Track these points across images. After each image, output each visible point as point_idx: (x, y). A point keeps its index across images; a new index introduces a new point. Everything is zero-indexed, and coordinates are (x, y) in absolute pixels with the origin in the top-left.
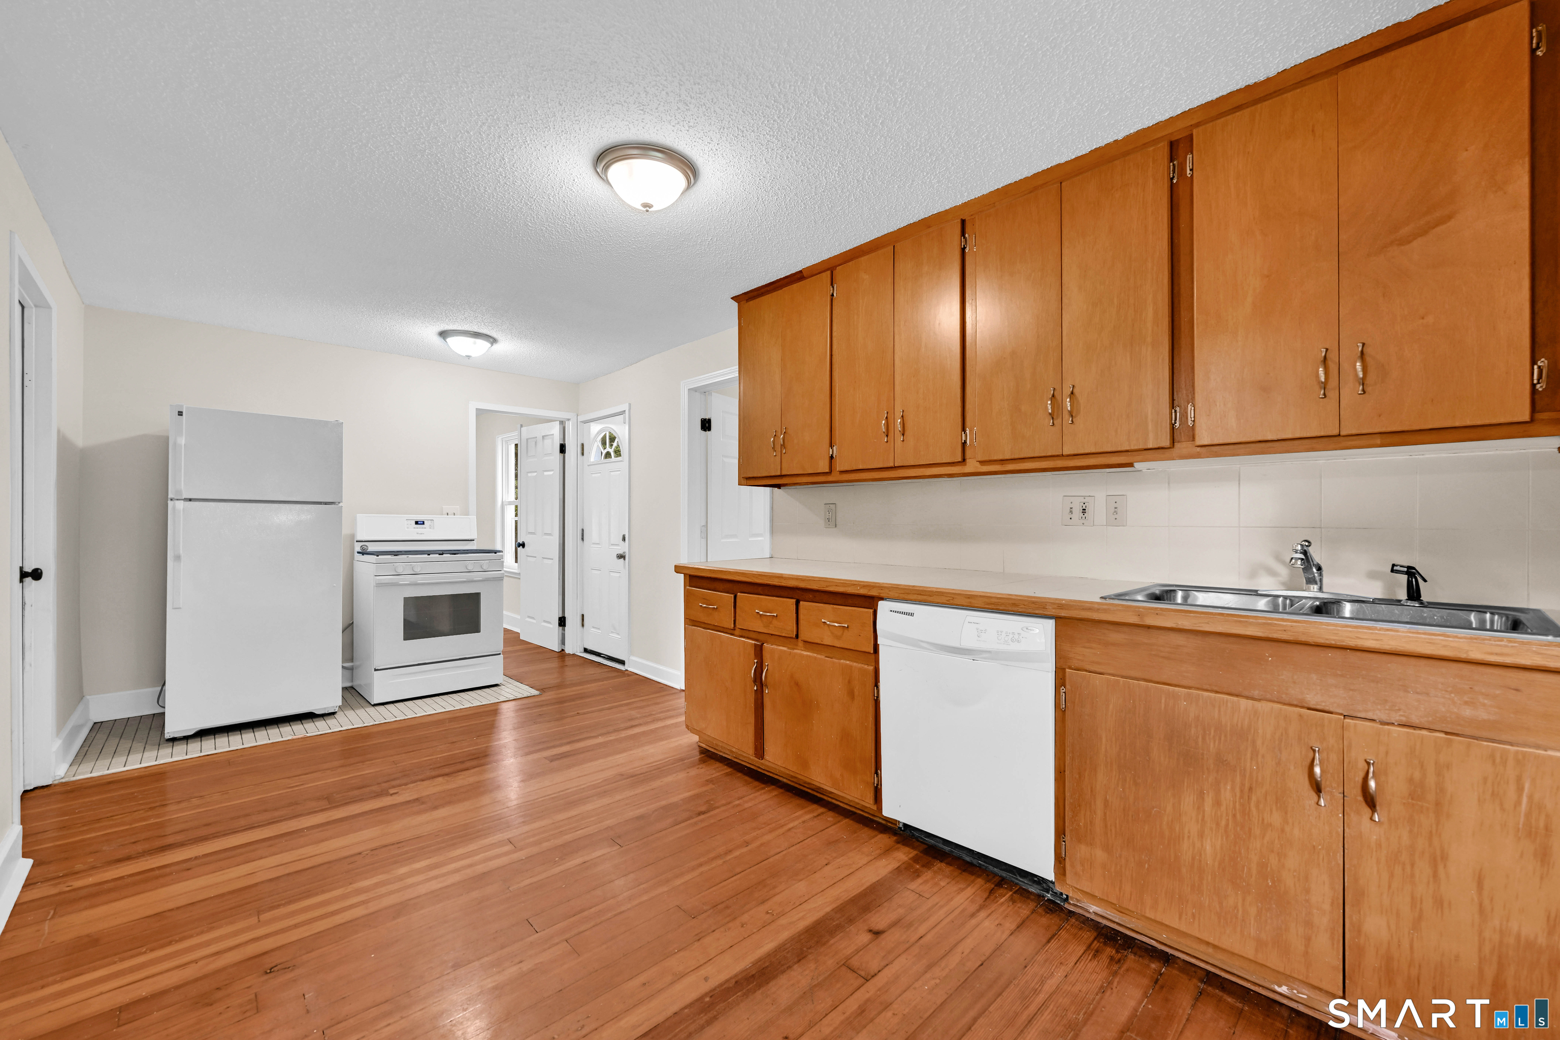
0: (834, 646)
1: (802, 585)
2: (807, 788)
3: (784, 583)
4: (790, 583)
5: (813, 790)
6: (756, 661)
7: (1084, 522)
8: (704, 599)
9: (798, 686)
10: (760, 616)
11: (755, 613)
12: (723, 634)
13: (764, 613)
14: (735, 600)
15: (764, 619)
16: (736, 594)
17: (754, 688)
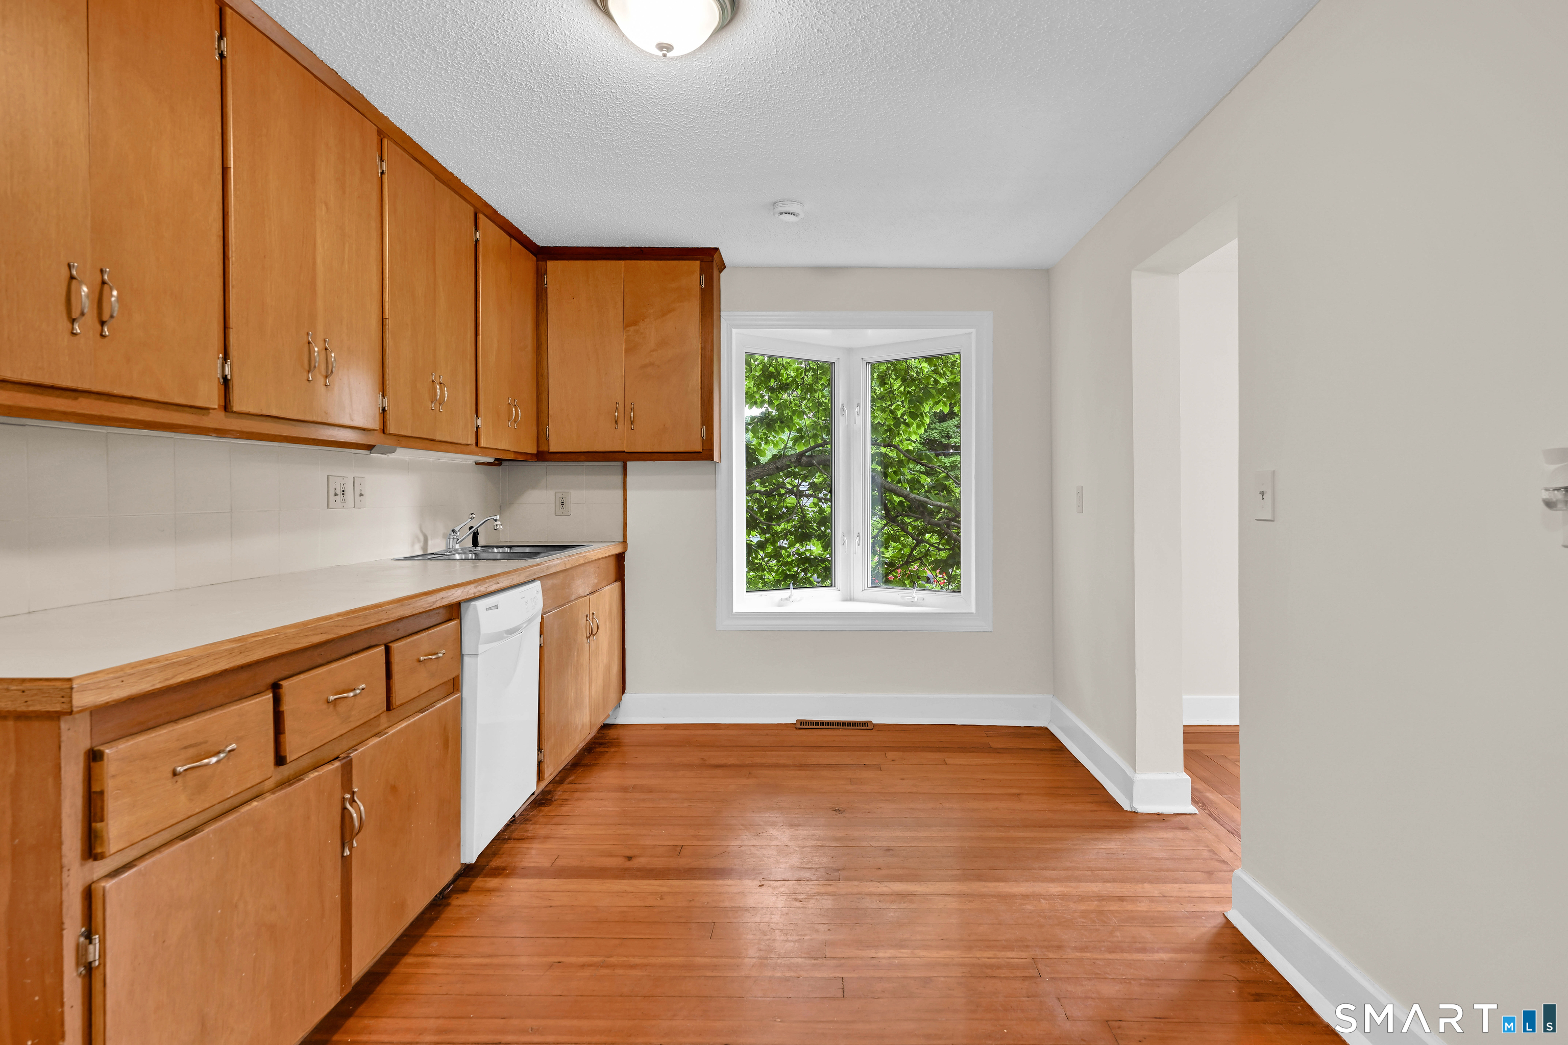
0: (428, 691)
6: (348, 796)
7: (344, 504)
8: (186, 748)
9: (394, 789)
10: (335, 706)
11: (325, 706)
12: (255, 804)
13: (345, 695)
14: (277, 701)
15: (342, 707)
16: (276, 688)
17: (343, 856)
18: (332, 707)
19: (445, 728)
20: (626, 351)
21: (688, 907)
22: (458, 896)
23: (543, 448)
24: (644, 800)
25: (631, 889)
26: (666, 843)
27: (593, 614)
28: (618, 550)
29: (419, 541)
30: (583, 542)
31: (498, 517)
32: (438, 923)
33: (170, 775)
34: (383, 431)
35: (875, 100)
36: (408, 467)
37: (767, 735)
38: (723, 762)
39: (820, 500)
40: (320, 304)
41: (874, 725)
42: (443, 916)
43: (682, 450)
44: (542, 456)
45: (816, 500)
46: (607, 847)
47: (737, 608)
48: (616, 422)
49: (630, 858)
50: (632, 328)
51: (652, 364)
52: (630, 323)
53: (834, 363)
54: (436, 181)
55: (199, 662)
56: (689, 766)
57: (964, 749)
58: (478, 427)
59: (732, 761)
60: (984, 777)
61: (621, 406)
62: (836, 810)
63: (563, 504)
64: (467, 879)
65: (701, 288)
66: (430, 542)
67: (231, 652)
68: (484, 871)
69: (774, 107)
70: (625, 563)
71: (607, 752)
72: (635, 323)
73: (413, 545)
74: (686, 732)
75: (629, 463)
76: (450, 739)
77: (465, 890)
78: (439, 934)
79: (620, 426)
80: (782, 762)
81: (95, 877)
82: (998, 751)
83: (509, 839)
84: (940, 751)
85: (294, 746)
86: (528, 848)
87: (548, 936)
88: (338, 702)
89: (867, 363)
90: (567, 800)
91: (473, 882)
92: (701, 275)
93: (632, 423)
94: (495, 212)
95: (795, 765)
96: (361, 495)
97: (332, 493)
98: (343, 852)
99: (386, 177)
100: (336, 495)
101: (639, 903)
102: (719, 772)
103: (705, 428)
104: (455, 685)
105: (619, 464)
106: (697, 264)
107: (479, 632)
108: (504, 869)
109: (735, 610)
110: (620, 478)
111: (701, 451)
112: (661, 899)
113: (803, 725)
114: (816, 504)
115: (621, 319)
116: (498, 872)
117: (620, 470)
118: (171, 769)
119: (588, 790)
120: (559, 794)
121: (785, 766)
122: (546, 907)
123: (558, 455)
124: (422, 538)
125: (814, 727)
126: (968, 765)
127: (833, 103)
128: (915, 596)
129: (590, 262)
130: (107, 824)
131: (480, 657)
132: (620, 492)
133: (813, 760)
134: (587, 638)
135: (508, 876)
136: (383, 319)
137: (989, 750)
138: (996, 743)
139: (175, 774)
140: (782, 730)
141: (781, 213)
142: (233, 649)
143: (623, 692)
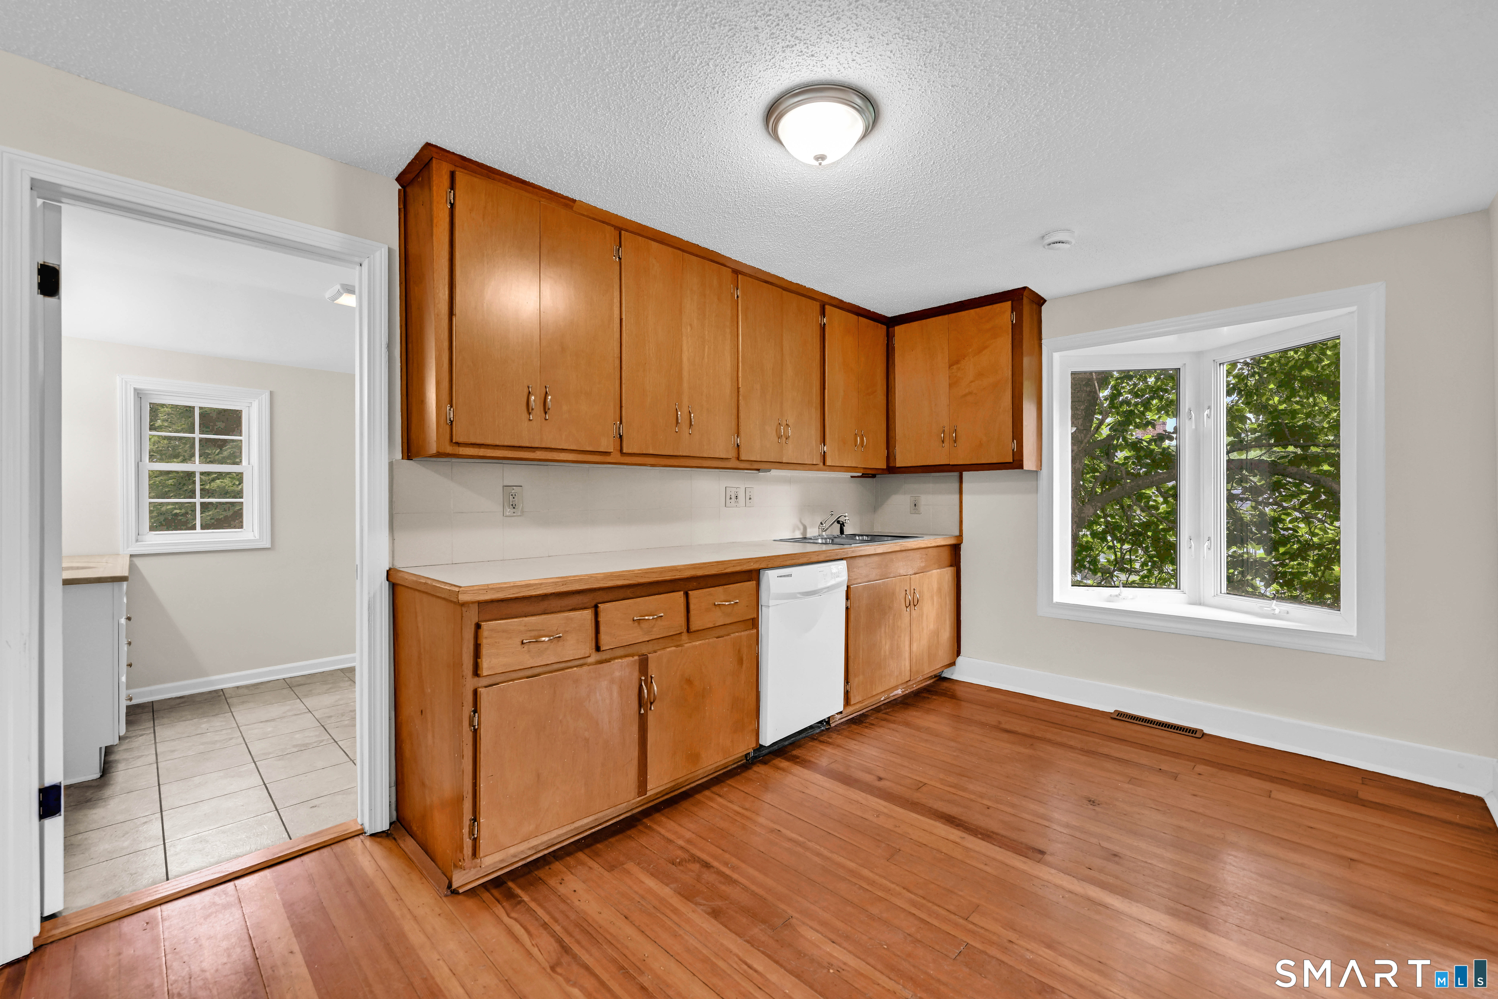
0: (725, 625)
1: (700, 573)
2: (662, 796)
3: (678, 575)
4: (686, 574)
5: (667, 794)
6: (643, 678)
7: (736, 504)
8: (530, 631)
9: (689, 682)
10: (639, 623)
11: (631, 622)
12: (575, 669)
13: (647, 618)
14: (596, 615)
15: (644, 625)
16: (596, 607)
17: (640, 713)
18: (636, 624)
19: (739, 651)
20: (950, 386)
21: (891, 830)
22: (760, 765)
23: (892, 465)
24: (927, 741)
25: (864, 802)
26: (915, 778)
27: (914, 589)
28: (952, 541)
29: (799, 529)
30: (917, 534)
31: (847, 514)
32: (738, 777)
33: (520, 643)
34: (738, 458)
35: (1060, 118)
36: (789, 481)
37: (1076, 716)
38: (1015, 729)
39: (1260, 503)
40: (685, 385)
41: (1204, 734)
42: (743, 774)
43: (995, 461)
44: (892, 469)
45: (1254, 503)
46: (871, 765)
47: (1057, 598)
48: (943, 442)
49: (880, 779)
50: (955, 367)
51: (970, 393)
52: (953, 363)
53: (1180, 369)
54: (784, 292)
55: (535, 587)
56: (983, 725)
57: (1309, 787)
58: (824, 452)
59: (1025, 730)
60: (1312, 825)
61: (946, 429)
62: (1090, 801)
63: (915, 506)
64: (773, 757)
65: (1012, 324)
66: (809, 530)
67: (556, 583)
68: (786, 755)
69: (970, 161)
70: (961, 553)
71: (929, 698)
72: (957, 362)
73: (794, 531)
74: (1002, 697)
75: (965, 473)
76: (744, 659)
77: (765, 763)
78: (733, 784)
79: (946, 444)
80: (1072, 743)
81: (480, 685)
82: (1364, 804)
83: (816, 739)
84: (1272, 782)
85: (606, 641)
86: (822, 749)
87: (787, 811)
88: (641, 621)
89: (1220, 364)
90: (873, 724)
91: (774, 759)
92: (1012, 312)
93: (955, 441)
94: (841, 301)
95: (1082, 750)
96: (750, 499)
97: (728, 497)
98: (640, 711)
99: (740, 298)
100: (731, 498)
101: (859, 813)
102: (1005, 736)
103: (1015, 442)
104: (754, 623)
105: (957, 474)
106: (1008, 304)
107: (770, 591)
108: (798, 757)
109: (1055, 601)
110: (957, 485)
111: (1012, 461)
112: (878, 816)
113: (1120, 716)
114: (1254, 508)
115: (947, 360)
116: (795, 760)
117: (957, 479)
118: (521, 640)
119: (894, 722)
120: (871, 719)
121: (1071, 747)
122: (800, 792)
123: (903, 469)
124: (802, 527)
125: (1132, 721)
126: (1301, 806)
127: (1021, 137)
128: (1275, 608)
129: (924, 321)
130: (482, 661)
131: (770, 608)
132: (957, 497)
133: (1105, 750)
134: (907, 607)
135: (796, 763)
136: (738, 388)
137: (1352, 798)
138: (1366, 793)
139: (522, 643)
140: (1094, 716)
141: (1050, 244)
142: (558, 582)
143: (958, 653)
